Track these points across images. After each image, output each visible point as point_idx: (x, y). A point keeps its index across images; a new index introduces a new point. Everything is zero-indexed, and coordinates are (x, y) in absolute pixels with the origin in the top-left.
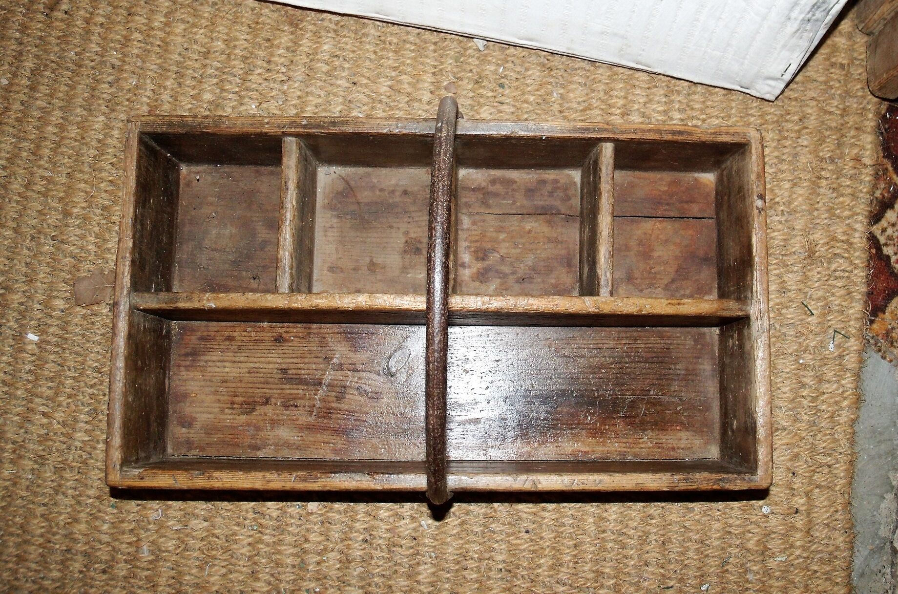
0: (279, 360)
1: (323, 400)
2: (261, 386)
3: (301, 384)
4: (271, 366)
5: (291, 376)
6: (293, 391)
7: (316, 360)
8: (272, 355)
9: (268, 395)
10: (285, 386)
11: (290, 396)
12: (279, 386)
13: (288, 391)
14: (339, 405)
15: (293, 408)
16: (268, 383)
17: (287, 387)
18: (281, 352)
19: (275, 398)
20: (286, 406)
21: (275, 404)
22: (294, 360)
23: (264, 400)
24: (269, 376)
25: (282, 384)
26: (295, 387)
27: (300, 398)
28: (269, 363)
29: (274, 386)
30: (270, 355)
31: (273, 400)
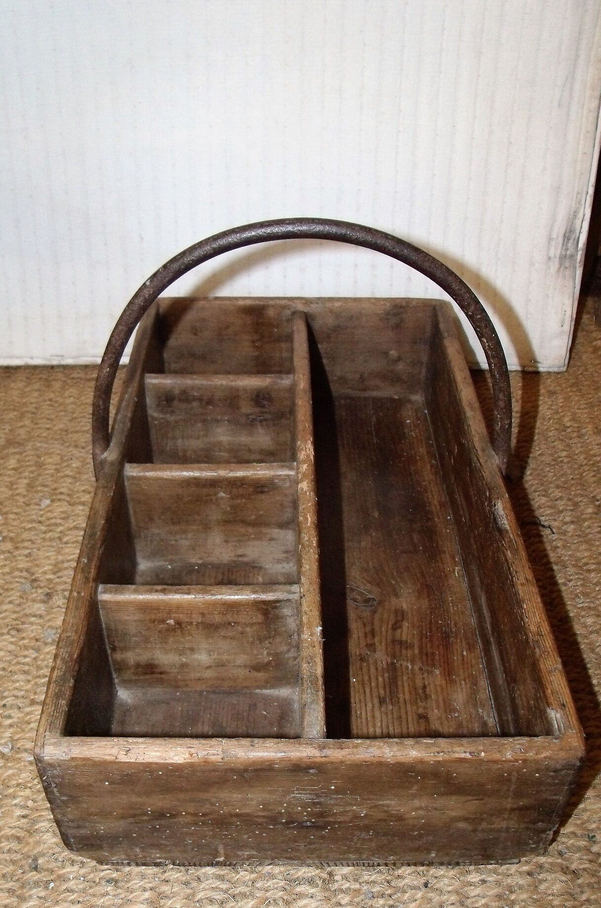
0: (370, 705)
1: (413, 662)
2: (404, 723)
3: (396, 683)
4: (377, 714)
5: (388, 692)
6: (406, 689)
7: (365, 669)
8: (363, 714)
9: (415, 717)
10: (401, 699)
11: (413, 693)
12: (402, 705)
13: (407, 697)
14: (416, 646)
15: (428, 690)
16: (400, 717)
17: (401, 696)
18: (358, 706)
19: (418, 709)
20: (427, 697)
21: (425, 708)
22: (368, 691)
23: (422, 721)
24: (390, 716)
25: (399, 702)
26: (400, 688)
27: (414, 683)
28: (373, 717)
29: (403, 710)
30: (364, 716)
31: (421, 711)
